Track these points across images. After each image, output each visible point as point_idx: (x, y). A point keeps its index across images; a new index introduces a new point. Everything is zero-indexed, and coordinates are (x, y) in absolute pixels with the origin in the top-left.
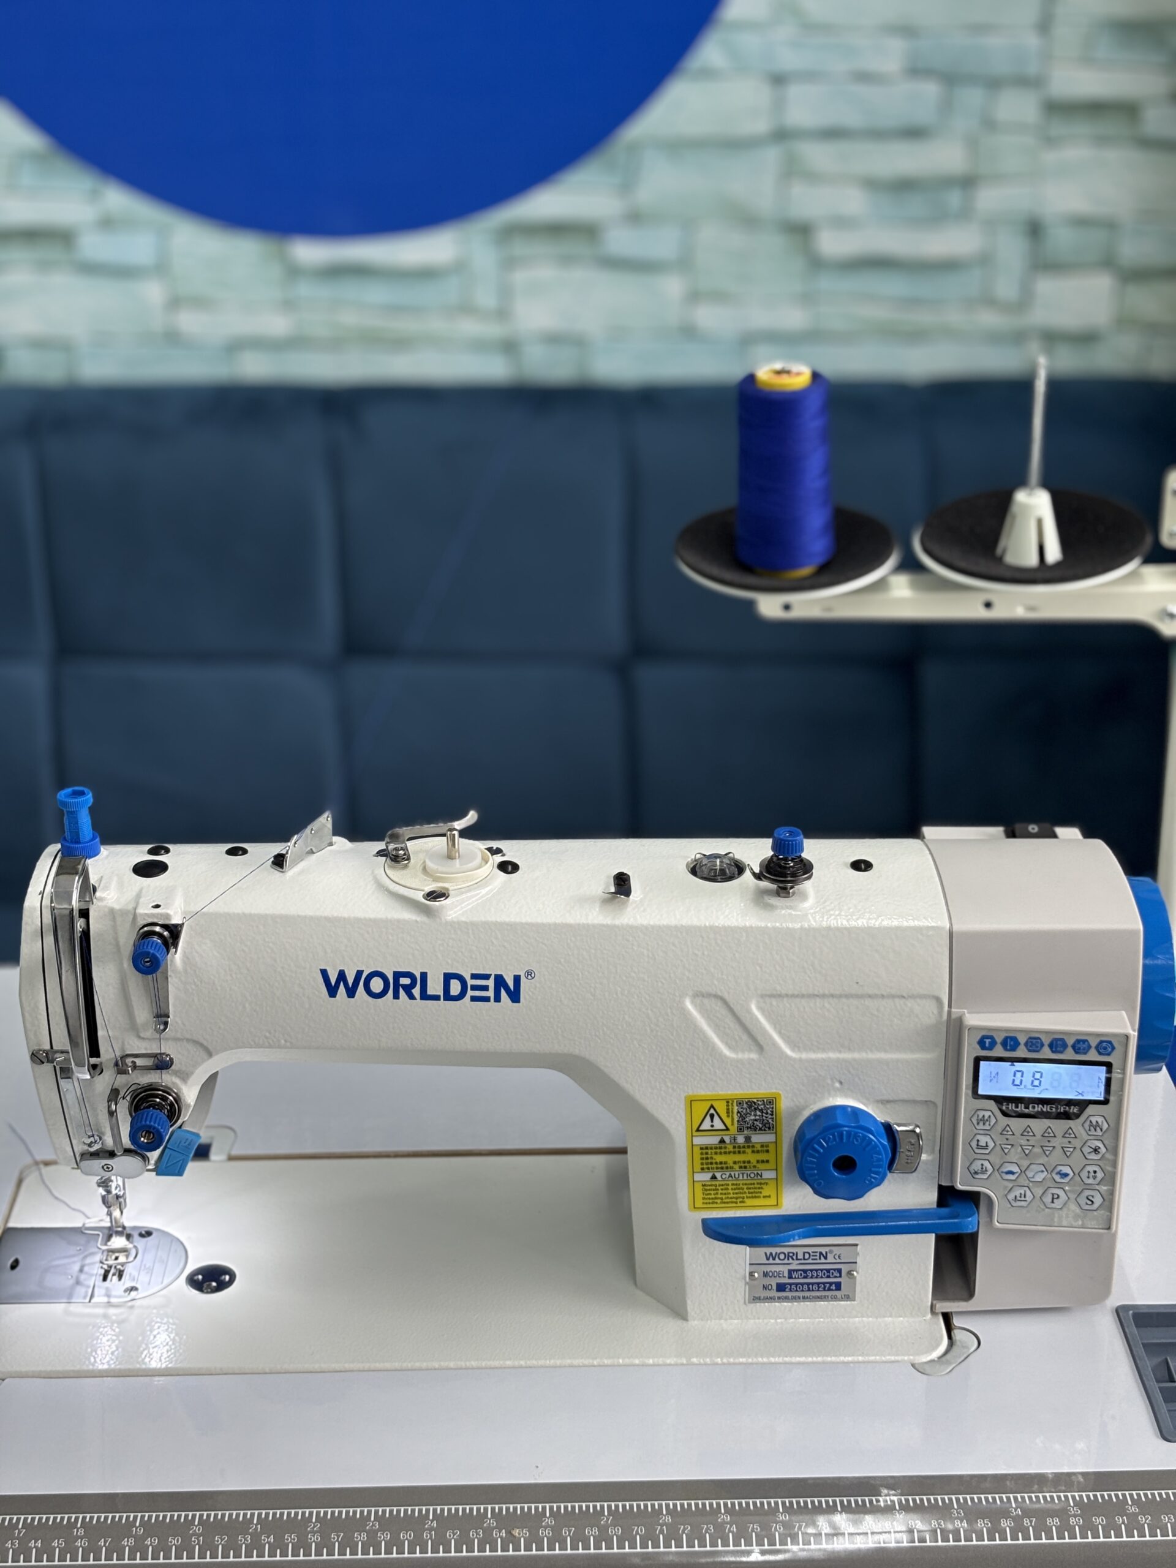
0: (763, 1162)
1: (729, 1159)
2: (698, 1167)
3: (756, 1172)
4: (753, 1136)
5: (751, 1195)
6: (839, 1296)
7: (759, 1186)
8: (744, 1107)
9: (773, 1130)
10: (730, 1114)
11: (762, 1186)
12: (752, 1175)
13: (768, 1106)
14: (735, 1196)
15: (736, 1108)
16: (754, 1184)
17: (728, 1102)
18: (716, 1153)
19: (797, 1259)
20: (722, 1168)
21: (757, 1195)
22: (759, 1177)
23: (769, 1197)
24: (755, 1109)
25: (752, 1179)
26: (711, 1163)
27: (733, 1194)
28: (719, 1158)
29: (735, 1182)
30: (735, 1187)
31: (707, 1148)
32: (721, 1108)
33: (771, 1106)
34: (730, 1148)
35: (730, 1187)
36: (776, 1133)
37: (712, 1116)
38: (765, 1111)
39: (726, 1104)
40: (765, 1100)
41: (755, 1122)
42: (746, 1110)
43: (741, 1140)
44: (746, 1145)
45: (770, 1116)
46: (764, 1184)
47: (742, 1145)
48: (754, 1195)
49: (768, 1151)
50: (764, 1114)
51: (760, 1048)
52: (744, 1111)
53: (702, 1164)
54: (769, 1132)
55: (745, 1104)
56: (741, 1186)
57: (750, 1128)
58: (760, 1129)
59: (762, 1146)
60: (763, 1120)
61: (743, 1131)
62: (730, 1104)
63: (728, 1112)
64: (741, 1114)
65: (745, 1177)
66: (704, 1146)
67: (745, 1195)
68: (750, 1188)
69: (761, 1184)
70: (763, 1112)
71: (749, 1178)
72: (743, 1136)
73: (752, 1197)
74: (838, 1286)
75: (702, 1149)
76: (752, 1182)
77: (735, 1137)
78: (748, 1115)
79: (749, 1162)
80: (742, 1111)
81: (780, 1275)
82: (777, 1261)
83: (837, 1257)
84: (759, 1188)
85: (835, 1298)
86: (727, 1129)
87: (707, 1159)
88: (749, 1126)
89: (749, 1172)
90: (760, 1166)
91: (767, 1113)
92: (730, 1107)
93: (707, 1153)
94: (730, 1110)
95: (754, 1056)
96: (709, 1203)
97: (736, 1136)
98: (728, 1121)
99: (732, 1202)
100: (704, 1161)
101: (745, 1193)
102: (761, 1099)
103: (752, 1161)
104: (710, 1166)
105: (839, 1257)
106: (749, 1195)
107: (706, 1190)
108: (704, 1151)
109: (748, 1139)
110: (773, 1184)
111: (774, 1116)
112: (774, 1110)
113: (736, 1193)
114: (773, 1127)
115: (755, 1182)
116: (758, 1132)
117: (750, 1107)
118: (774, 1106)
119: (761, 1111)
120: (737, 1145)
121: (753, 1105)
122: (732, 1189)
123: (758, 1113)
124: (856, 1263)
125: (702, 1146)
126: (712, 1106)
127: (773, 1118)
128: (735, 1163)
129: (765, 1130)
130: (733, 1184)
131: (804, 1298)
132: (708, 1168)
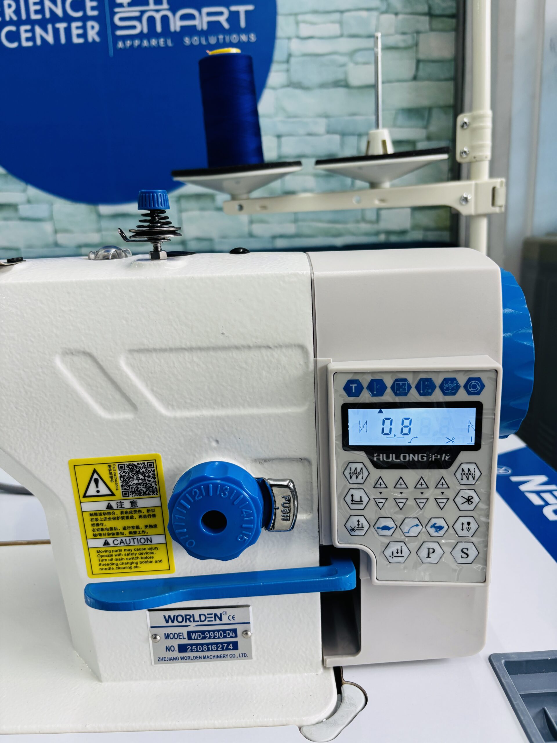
0: (151, 526)
1: (119, 524)
2: (90, 534)
3: (145, 537)
4: (138, 500)
5: (143, 560)
6: (237, 655)
7: (150, 551)
8: (126, 471)
9: (157, 494)
10: (114, 479)
11: (153, 551)
12: (143, 541)
13: (149, 469)
14: (129, 561)
15: (118, 472)
16: (145, 549)
17: (109, 466)
18: (105, 519)
19: (194, 621)
20: (113, 534)
21: (149, 560)
22: (149, 543)
23: (161, 561)
24: (137, 472)
25: (143, 544)
26: (102, 529)
27: (127, 559)
28: (109, 524)
29: (127, 548)
30: (128, 552)
31: (96, 514)
32: (104, 472)
33: (153, 469)
34: (118, 513)
35: (123, 553)
36: (160, 497)
37: (96, 481)
38: (147, 475)
39: (108, 468)
40: (146, 462)
41: (139, 486)
42: (129, 474)
43: (127, 505)
44: (133, 510)
45: (153, 480)
46: (155, 549)
47: (129, 510)
48: (146, 560)
49: (154, 516)
50: (146, 478)
51: (134, 407)
52: (127, 474)
53: (94, 530)
54: (154, 496)
55: (126, 468)
56: (133, 552)
57: (135, 492)
58: (145, 493)
59: (148, 511)
60: (147, 484)
61: (129, 496)
62: (112, 468)
63: (111, 477)
64: (124, 478)
65: (136, 543)
66: (93, 512)
67: (138, 561)
68: (142, 554)
69: (152, 549)
70: (145, 476)
71: (140, 543)
72: (129, 501)
73: (145, 562)
74: (235, 646)
75: (91, 515)
76: (143, 547)
77: (121, 503)
78: (131, 479)
79: (138, 527)
80: (124, 476)
81: (180, 637)
82: (176, 623)
83: (231, 618)
84: (151, 553)
85: (233, 656)
86: (113, 494)
87: (98, 525)
88: (133, 490)
89: (139, 538)
90: (149, 531)
91: (149, 477)
92: (113, 472)
93: (97, 520)
94: (113, 474)
95: (129, 416)
96: (106, 569)
97: (122, 501)
98: (112, 486)
99: (127, 568)
100: (95, 527)
101: (138, 558)
102: (142, 462)
103: (140, 527)
104: (102, 532)
105: (233, 618)
106: (142, 560)
107: (101, 556)
108: (94, 517)
109: (134, 504)
110: (163, 548)
111: (156, 480)
112: (156, 473)
113: (130, 559)
114: (157, 491)
115: (146, 547)
116: (142, 497)
117: (132, 470)
118: (155, 468)
119: (143, 474)
120: (124, 511)
121: (135, 468)
122: (125, 555)
123: (141, 477)
124: (249, 623)
125: (91, 512)
126: (95, 471)
127: (156, 482)
128: (124, 528)
129: (149, 494)
130: (125, 550)
131: (205, 657)
132: (100, 535)
